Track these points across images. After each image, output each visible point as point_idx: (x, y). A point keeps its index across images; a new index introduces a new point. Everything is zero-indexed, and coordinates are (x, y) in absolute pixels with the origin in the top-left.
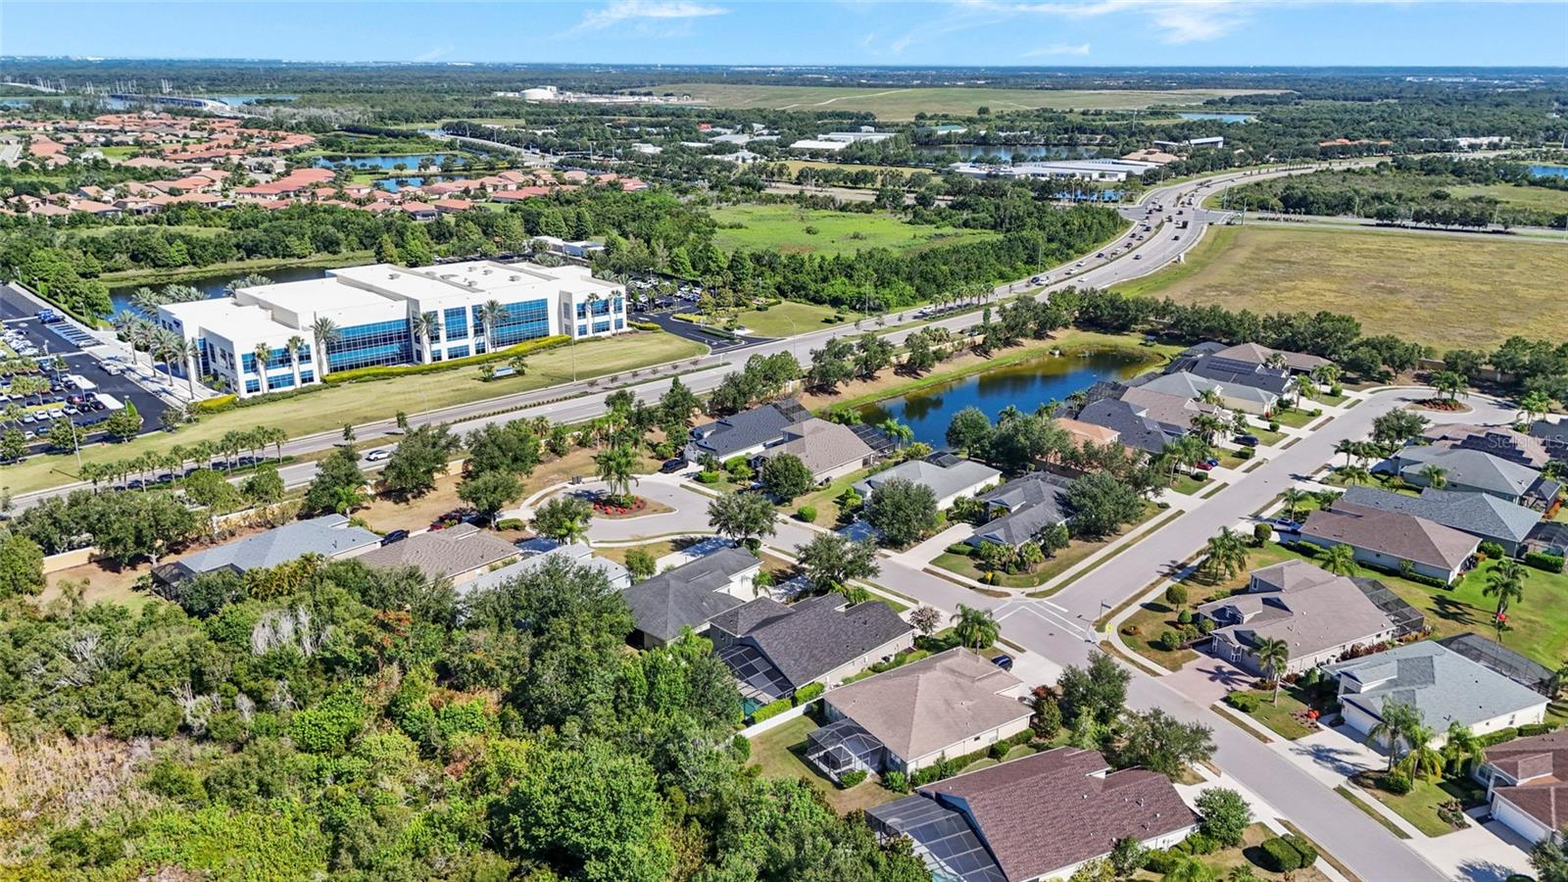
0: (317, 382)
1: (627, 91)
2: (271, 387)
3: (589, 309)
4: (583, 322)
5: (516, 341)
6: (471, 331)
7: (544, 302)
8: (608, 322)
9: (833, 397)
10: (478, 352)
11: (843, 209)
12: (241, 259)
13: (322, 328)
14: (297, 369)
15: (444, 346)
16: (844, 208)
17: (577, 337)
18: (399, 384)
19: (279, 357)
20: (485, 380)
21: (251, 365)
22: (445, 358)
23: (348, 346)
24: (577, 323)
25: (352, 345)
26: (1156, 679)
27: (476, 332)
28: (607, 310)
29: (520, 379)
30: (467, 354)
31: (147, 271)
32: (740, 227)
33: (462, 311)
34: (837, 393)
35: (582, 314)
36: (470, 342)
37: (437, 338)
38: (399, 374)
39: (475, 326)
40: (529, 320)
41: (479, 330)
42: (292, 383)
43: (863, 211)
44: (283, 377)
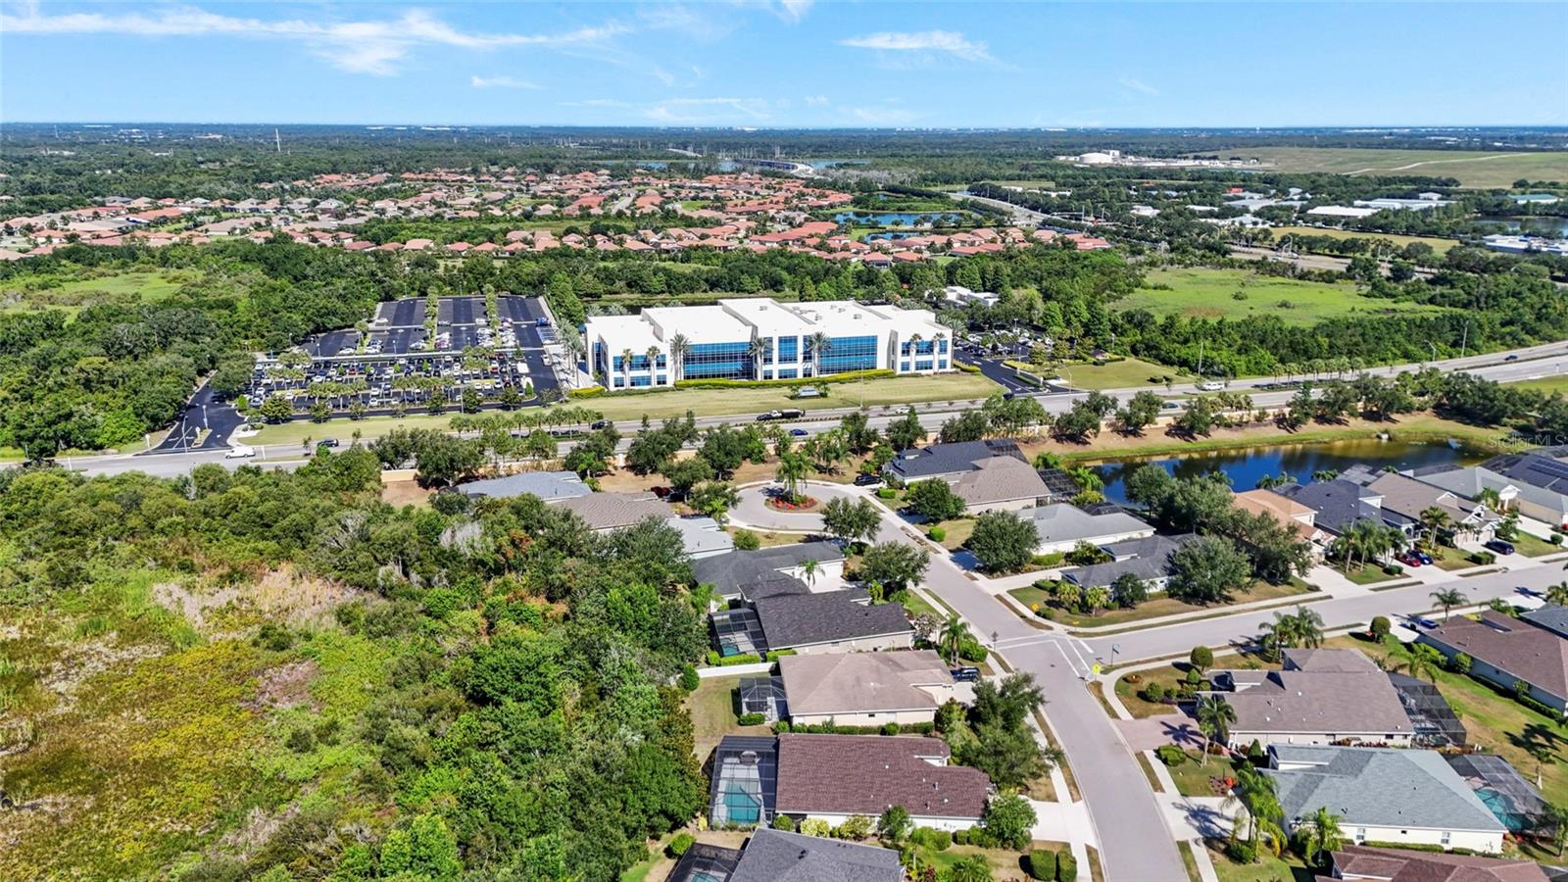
0: (670, 384)
1: (1191, 155)
2: (633, 384)
3: (913, 349)
4: (906, 359)
5: (840, 371)
6: (800, 357)
7: (874, 339)
8: (931, 362)
9: (1080, 446)
10: (805, 375)
11: (1301, 278)
12: (705, 291)
13: (679, 344)
14: (655, 372)
15: (776, 367)
16: (1304, 276)
17: (899, 372)
18: (729, 393)
19: (641, 361)
20: (792, 398)
21: (620, 367)
22: (776, 377)
23: (701, 359)
24: (900, 359)
25: (703, 359)
26: (1112, 722)
27: (805, 358)
28: (932, 350)
29: (821, 400)
30: (795, 376)
31: (636, 296)
32: (1164, 288)
33: (794, 340)
34: (1086, 443)
35: (906, 352)
36: (799, 366)
37: (771, 360)
38: (732, 386)
39: (805, 353)
40: (859, 352)
41: (807, 357)
42: (649, 383)
43: (1324, 280)
44: (643, 378)
